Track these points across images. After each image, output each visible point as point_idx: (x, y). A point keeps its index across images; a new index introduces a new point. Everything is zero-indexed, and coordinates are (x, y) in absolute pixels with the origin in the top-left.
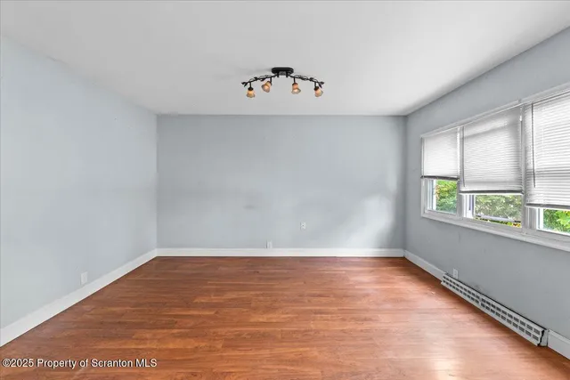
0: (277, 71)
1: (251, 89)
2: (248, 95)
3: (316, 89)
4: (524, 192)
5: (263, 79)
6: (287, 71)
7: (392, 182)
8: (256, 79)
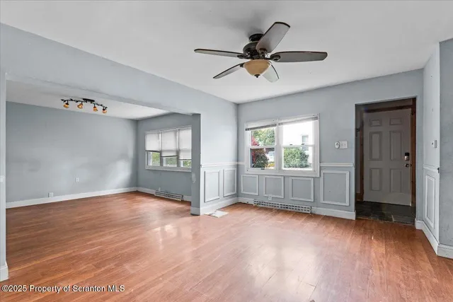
0: (86, 100)
1: (67, 104)
2: (64, 106)
3: (104, 110)
4: (178, 156)
5: (77, 102)
6: (92, 101)
7: (131, 153)
8: (72, 100)
